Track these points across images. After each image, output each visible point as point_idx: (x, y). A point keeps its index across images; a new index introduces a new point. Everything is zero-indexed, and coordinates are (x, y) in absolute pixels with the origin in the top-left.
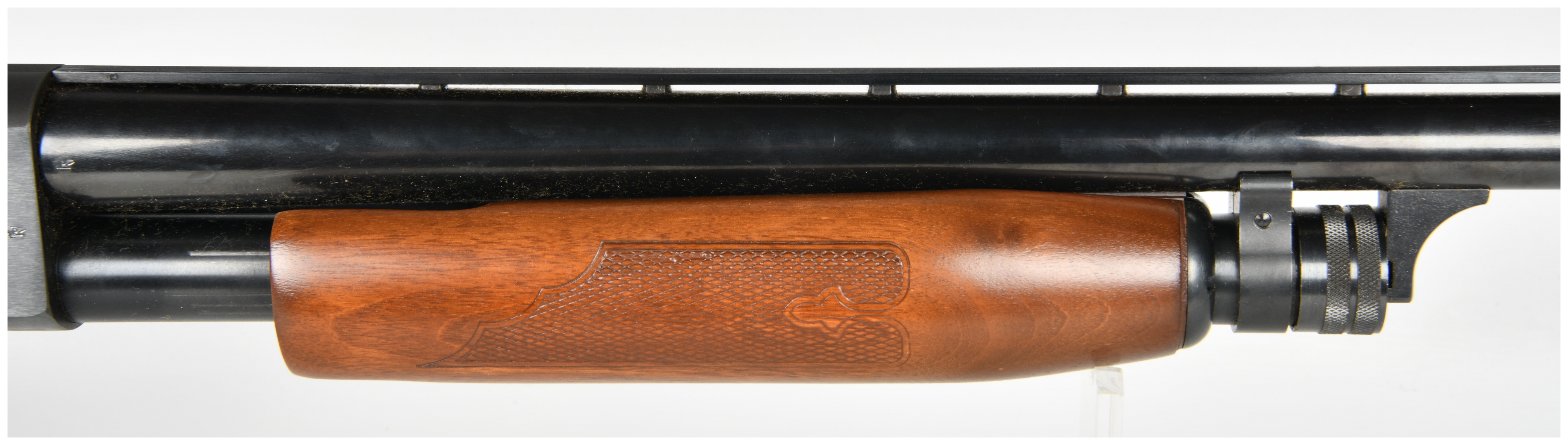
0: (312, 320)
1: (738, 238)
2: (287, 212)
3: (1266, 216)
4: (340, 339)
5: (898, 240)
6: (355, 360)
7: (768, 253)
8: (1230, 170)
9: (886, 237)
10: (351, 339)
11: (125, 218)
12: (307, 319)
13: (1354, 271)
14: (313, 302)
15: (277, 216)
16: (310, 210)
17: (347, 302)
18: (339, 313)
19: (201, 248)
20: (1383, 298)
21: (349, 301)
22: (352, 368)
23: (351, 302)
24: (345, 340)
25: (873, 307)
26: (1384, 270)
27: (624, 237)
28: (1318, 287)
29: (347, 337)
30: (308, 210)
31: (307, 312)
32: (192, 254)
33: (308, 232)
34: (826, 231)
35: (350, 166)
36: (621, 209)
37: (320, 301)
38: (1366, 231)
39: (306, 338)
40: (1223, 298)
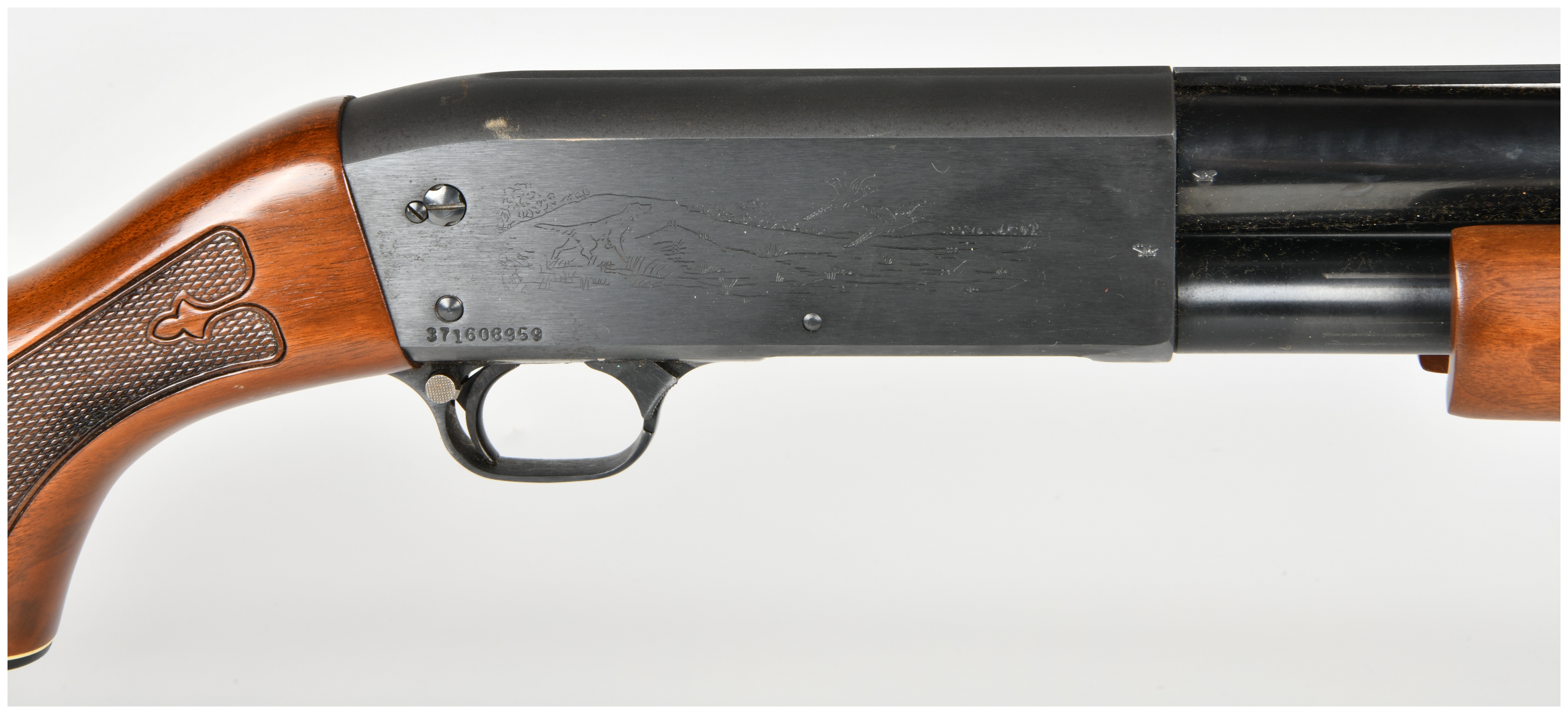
0: (1505, 351)
2: (1466, 228)
4: (1533, 373)
6: (1543, 397)
10: (1547, 372)
11: (1239, 237)
12: (1499, 349)
14: (1509, 330)
15: (1455, 232)
16: (1494, 226)
17: (1550, 330)
18: (1539, 343)
19: (1338, 270)
21: (1553, 329)
22: (1533, 407)
23: (1555, 331)
24: (1540, 373)
29: (1543, 370)
30: (1491, 226)
31: (1500, 342)
32: (1327, 276)
33: (1499, 250)
35: (1532, 176)
37: (1517, 328)
39: (1492, 371)
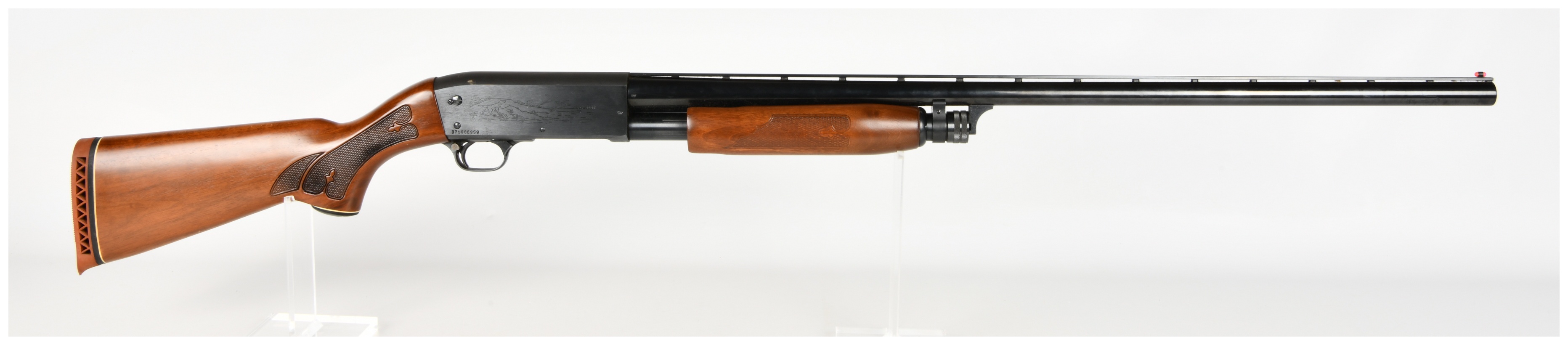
0: (697, 135)
1: (807, 114)
2: (691, 108)
3: (939, 111)
4: (704, 140)
5: (848, 114)
7: (815, 117)
8: (930, 100)
9: (844, 113)
10: (707, 140)
12: (693, 138)
13: (961, 126)
14: (695, 133)
15: (687, 111)
16: (696, 110)
17: (706, 130)
18: (705, 133)
19: (665, 119)
20: (968, 133)
25: (841, 131)
26: (968, 126)
27: (778, 113)
28: (952, 130)
30: (696, 107)
31: (693, 136)
32: (663, 121)
33: (695, 116)
34: (829, 112)
36: (776, 107)
37: (700, 129)
38: (964, 116)
40: (929, 133)
